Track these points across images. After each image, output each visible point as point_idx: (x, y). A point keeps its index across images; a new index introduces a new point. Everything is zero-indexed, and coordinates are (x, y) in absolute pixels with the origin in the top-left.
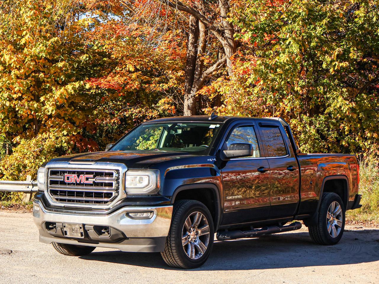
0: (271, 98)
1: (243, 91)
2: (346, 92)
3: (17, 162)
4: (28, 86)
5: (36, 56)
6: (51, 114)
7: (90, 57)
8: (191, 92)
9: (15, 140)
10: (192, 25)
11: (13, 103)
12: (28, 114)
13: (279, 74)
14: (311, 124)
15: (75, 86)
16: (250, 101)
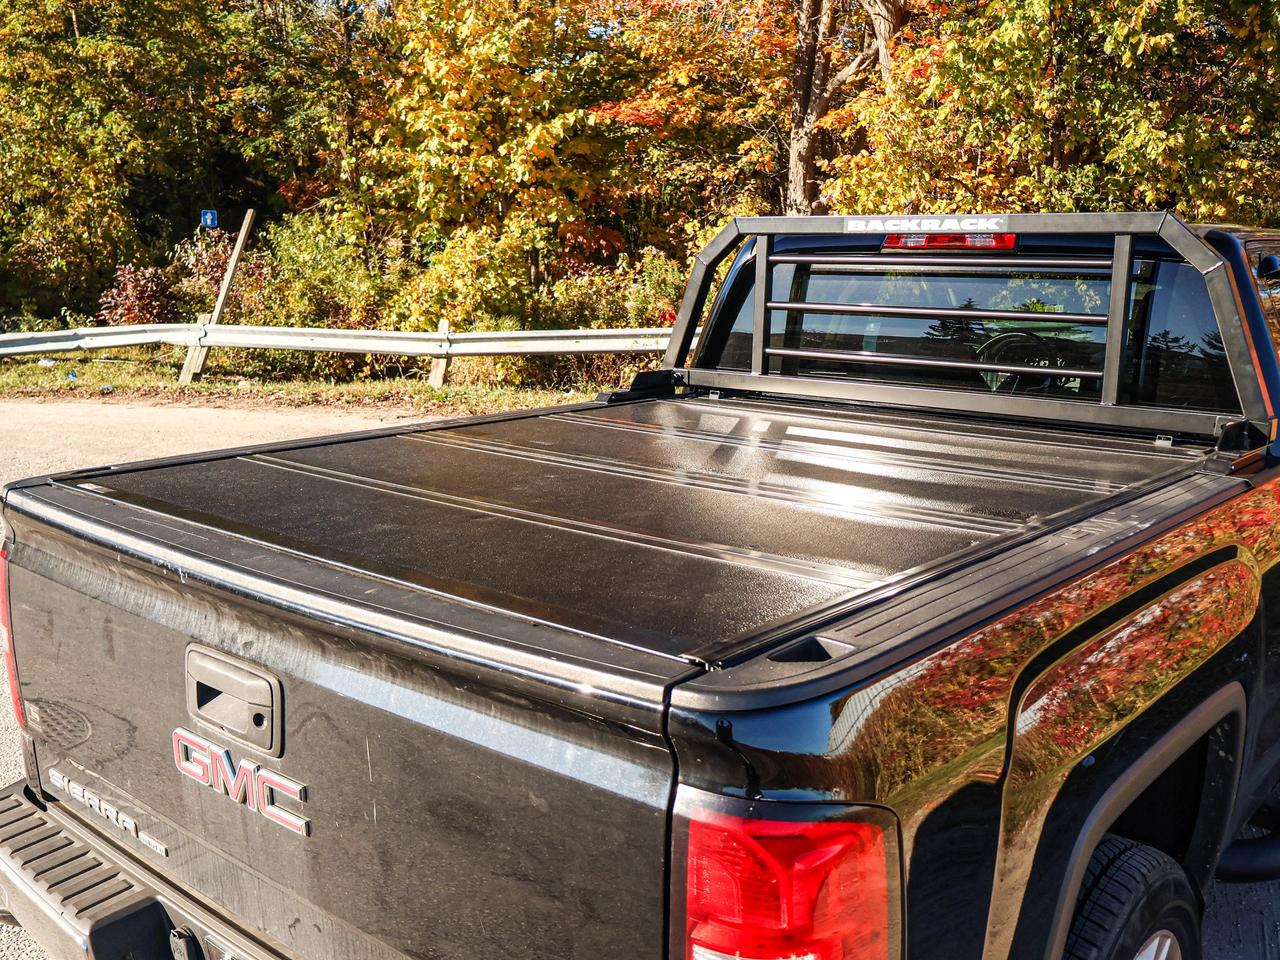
0: (977, 129)
1: (912, 115)
2: (1158, 109)
3: (438, 284)
4: (476, 123)
5: (491, 60)
6: (523, 180)
7: (599, 59)
8: (805, 124)
12: (481, 182)
13: (997, 73)
14: (1063, 185)
15: (567, 121)
16: (928, 139)
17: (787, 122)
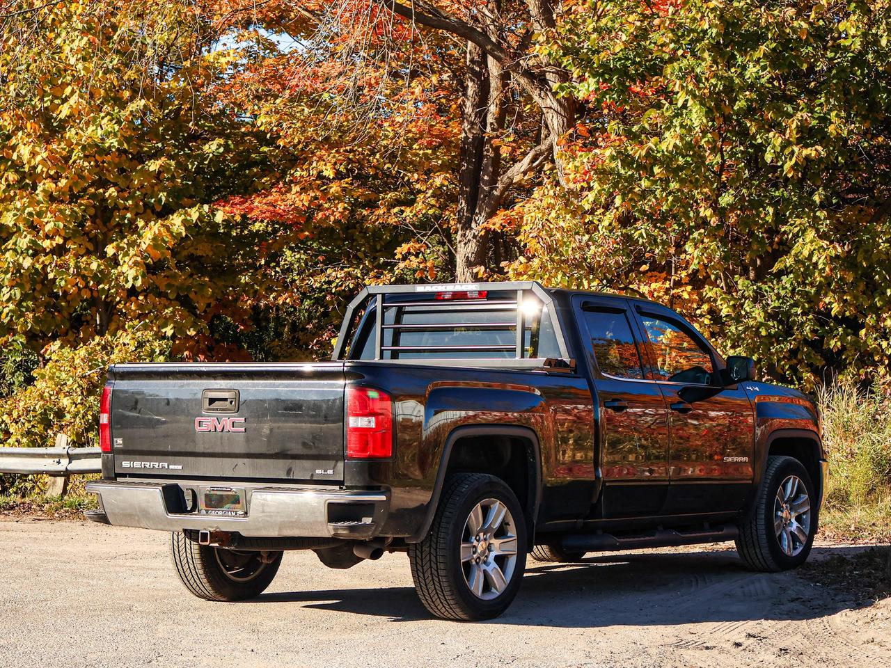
2: (826, 218)
3: (41, 403)
4: (76, 218)
5: (96, 145)
6: (133, 286)
7: (226, 146)
8: (473, 225)
9: (47, 350)
10: (472, 61)
11: (41, 261)
12: (79, 287)
15: (189, 218)
17: (452, 222)
